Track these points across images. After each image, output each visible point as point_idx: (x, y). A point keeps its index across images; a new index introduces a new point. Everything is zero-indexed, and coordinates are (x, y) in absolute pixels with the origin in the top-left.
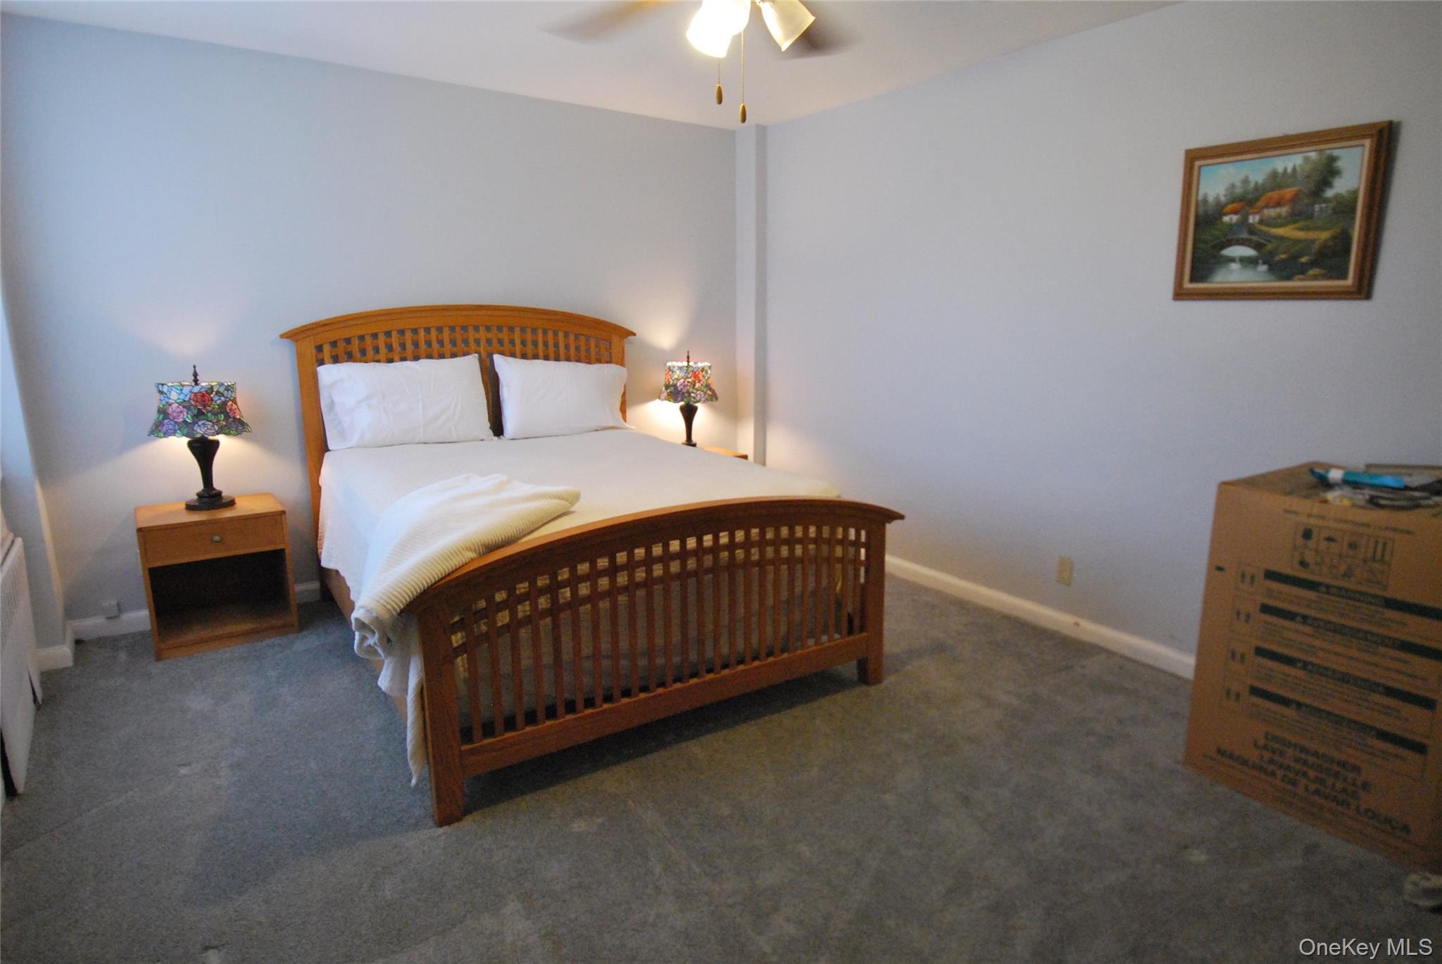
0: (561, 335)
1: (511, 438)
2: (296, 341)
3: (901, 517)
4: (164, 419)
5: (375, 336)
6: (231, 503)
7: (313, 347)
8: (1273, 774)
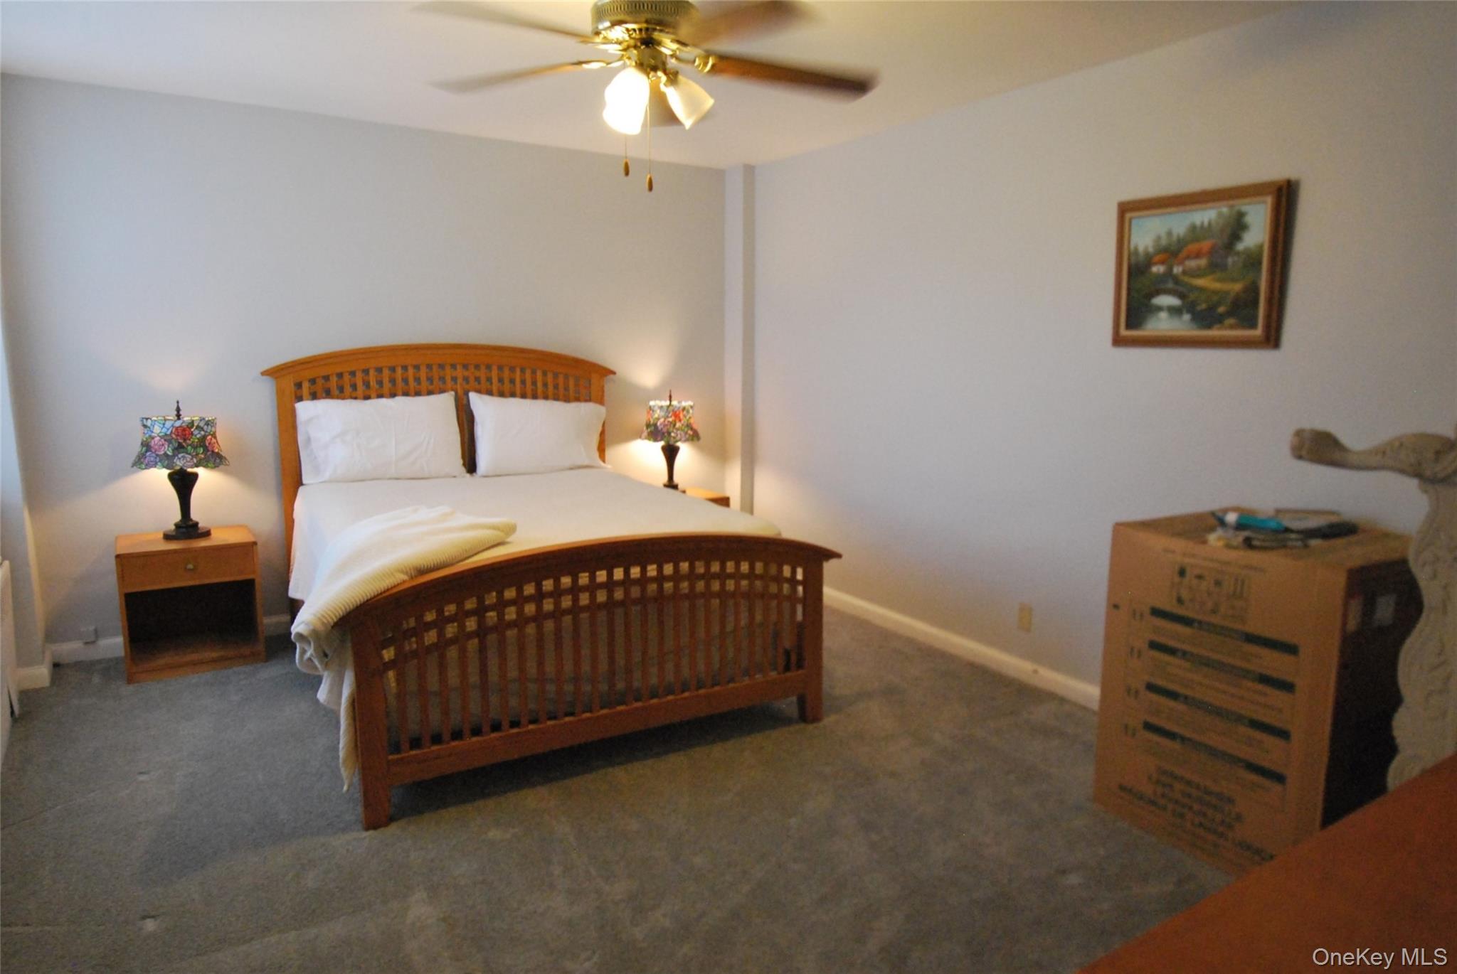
0: (539, 374)
1: (485, 474)
2: (276, 378)
3: (838, 556)
4: (146, 452)
5: (353, 374)
6: (207, 534)
7: (292, 384)
8: (1165, 808)
